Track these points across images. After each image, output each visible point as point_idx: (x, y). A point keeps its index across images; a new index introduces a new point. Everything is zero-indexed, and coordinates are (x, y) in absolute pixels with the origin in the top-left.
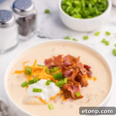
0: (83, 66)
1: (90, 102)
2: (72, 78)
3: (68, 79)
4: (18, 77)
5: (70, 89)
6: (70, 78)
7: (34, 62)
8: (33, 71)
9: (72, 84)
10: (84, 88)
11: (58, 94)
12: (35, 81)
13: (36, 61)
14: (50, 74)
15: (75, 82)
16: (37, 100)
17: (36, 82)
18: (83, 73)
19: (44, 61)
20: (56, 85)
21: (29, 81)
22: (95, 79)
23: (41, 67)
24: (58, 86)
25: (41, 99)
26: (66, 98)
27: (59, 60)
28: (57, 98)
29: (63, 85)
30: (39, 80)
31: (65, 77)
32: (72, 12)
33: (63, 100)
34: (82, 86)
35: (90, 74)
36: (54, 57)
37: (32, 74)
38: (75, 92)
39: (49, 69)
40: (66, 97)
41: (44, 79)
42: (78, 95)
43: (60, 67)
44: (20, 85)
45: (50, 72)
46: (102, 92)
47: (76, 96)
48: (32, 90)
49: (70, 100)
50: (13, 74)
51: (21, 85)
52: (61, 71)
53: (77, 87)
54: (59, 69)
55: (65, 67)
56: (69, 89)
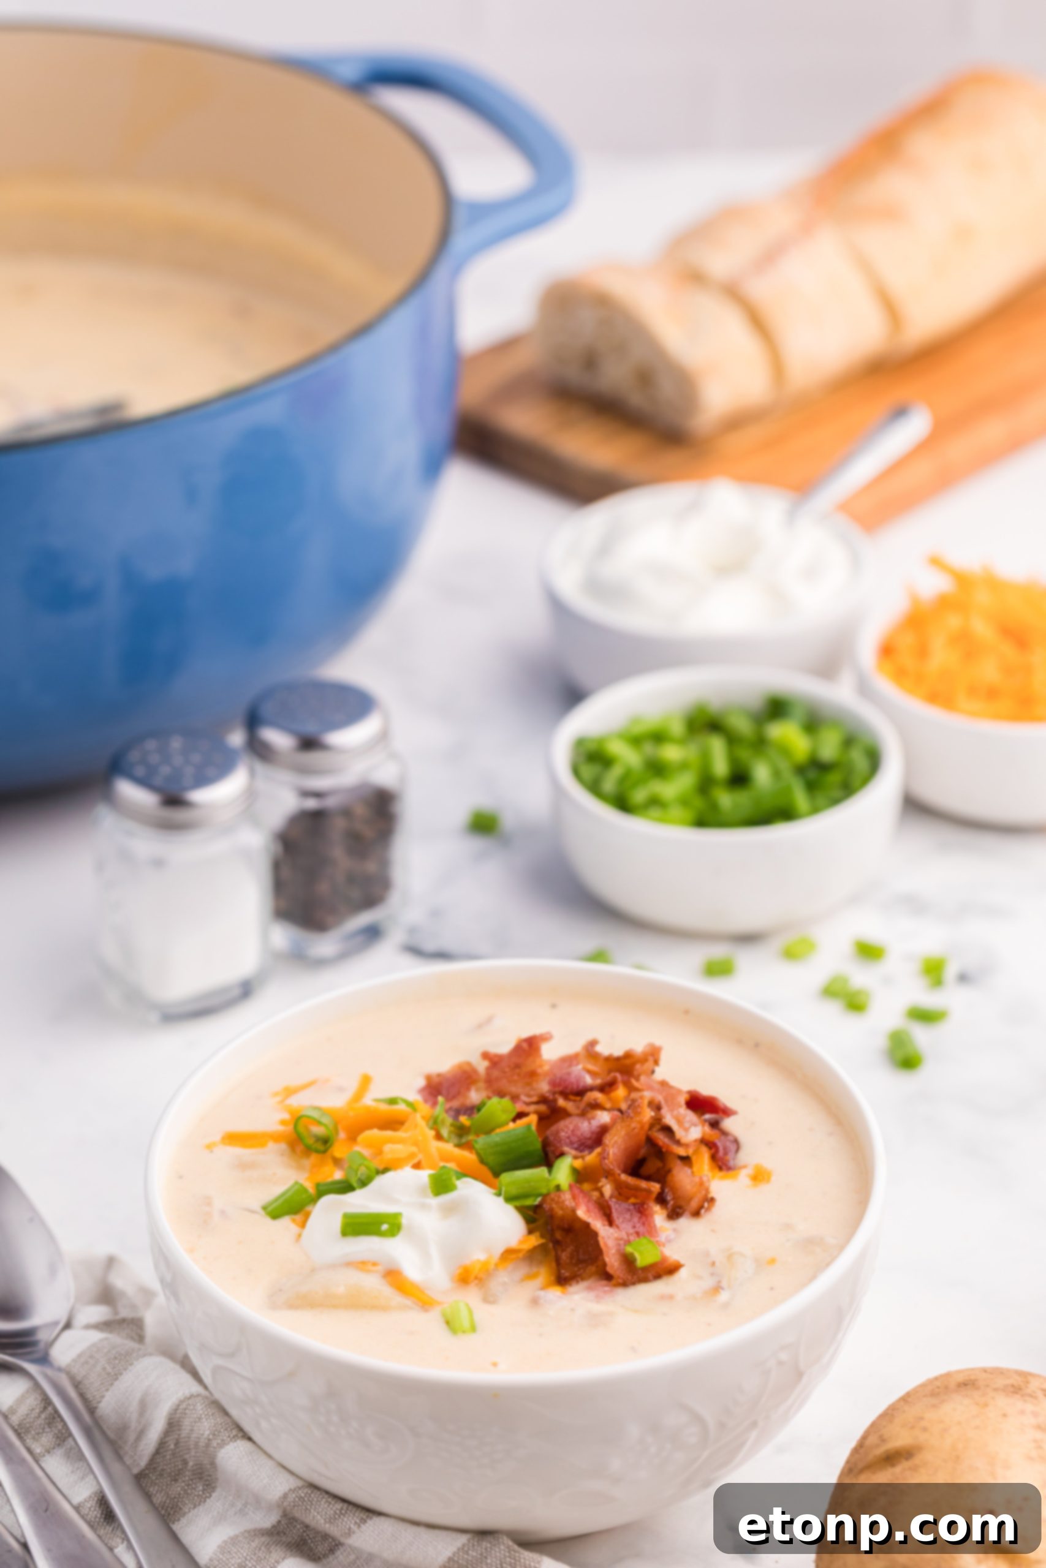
0: (682, 1099)
1: (724, 1296)
2: (603, 1157)
3: (578, 1163)
4: (243, 1166)
5: (588, 1211)
6: (591, 1158)
7: (352, 1085)
8: (342, 1135)
9: (608, 1189)
10: (684, 1222)
11: (508, 1254)
12: (354, 1183)
13: (366, 1081)
14: (459, 1146)
15: (624, 1177)
16: (372, 1282)
17: (364, 1183)
18: (679, 1133)
19: (421, 1083)
20: (499, 1195)
21: (318, 1185)
22: (760, 1176)
23: (402, 1107)
24: (509, 1199)
25: (393, 1276)
26: (562, 1280)
27: (517, 1066)
28: (504, 1277)
29: (545, 1196)
30: (385, 1170)
31: (562, 1154)
32: (639, 796)
33: (543, 1288)
34: (674, 1214)
35: (726, 1153)
36: (486, 1056)
37: (339, 1150)
38: (628, 1242)
39: (449, 1120)
40: (566, 1273)
41: (417, 1166)
42: (645, 1256)
43: (528, 1104)
44: (257, 1205)
45: (461, 1132)
46: (810, 1243)
47: (628, 1261)
48: (337, 1223)
49: (590, 1289)
50: (210, 1147)
51: (264, 1208)
52: (534, 1127)
53: (641, 1210)
54: (520, 1115)
55: (561, 1102)
56: (581, 1213)
